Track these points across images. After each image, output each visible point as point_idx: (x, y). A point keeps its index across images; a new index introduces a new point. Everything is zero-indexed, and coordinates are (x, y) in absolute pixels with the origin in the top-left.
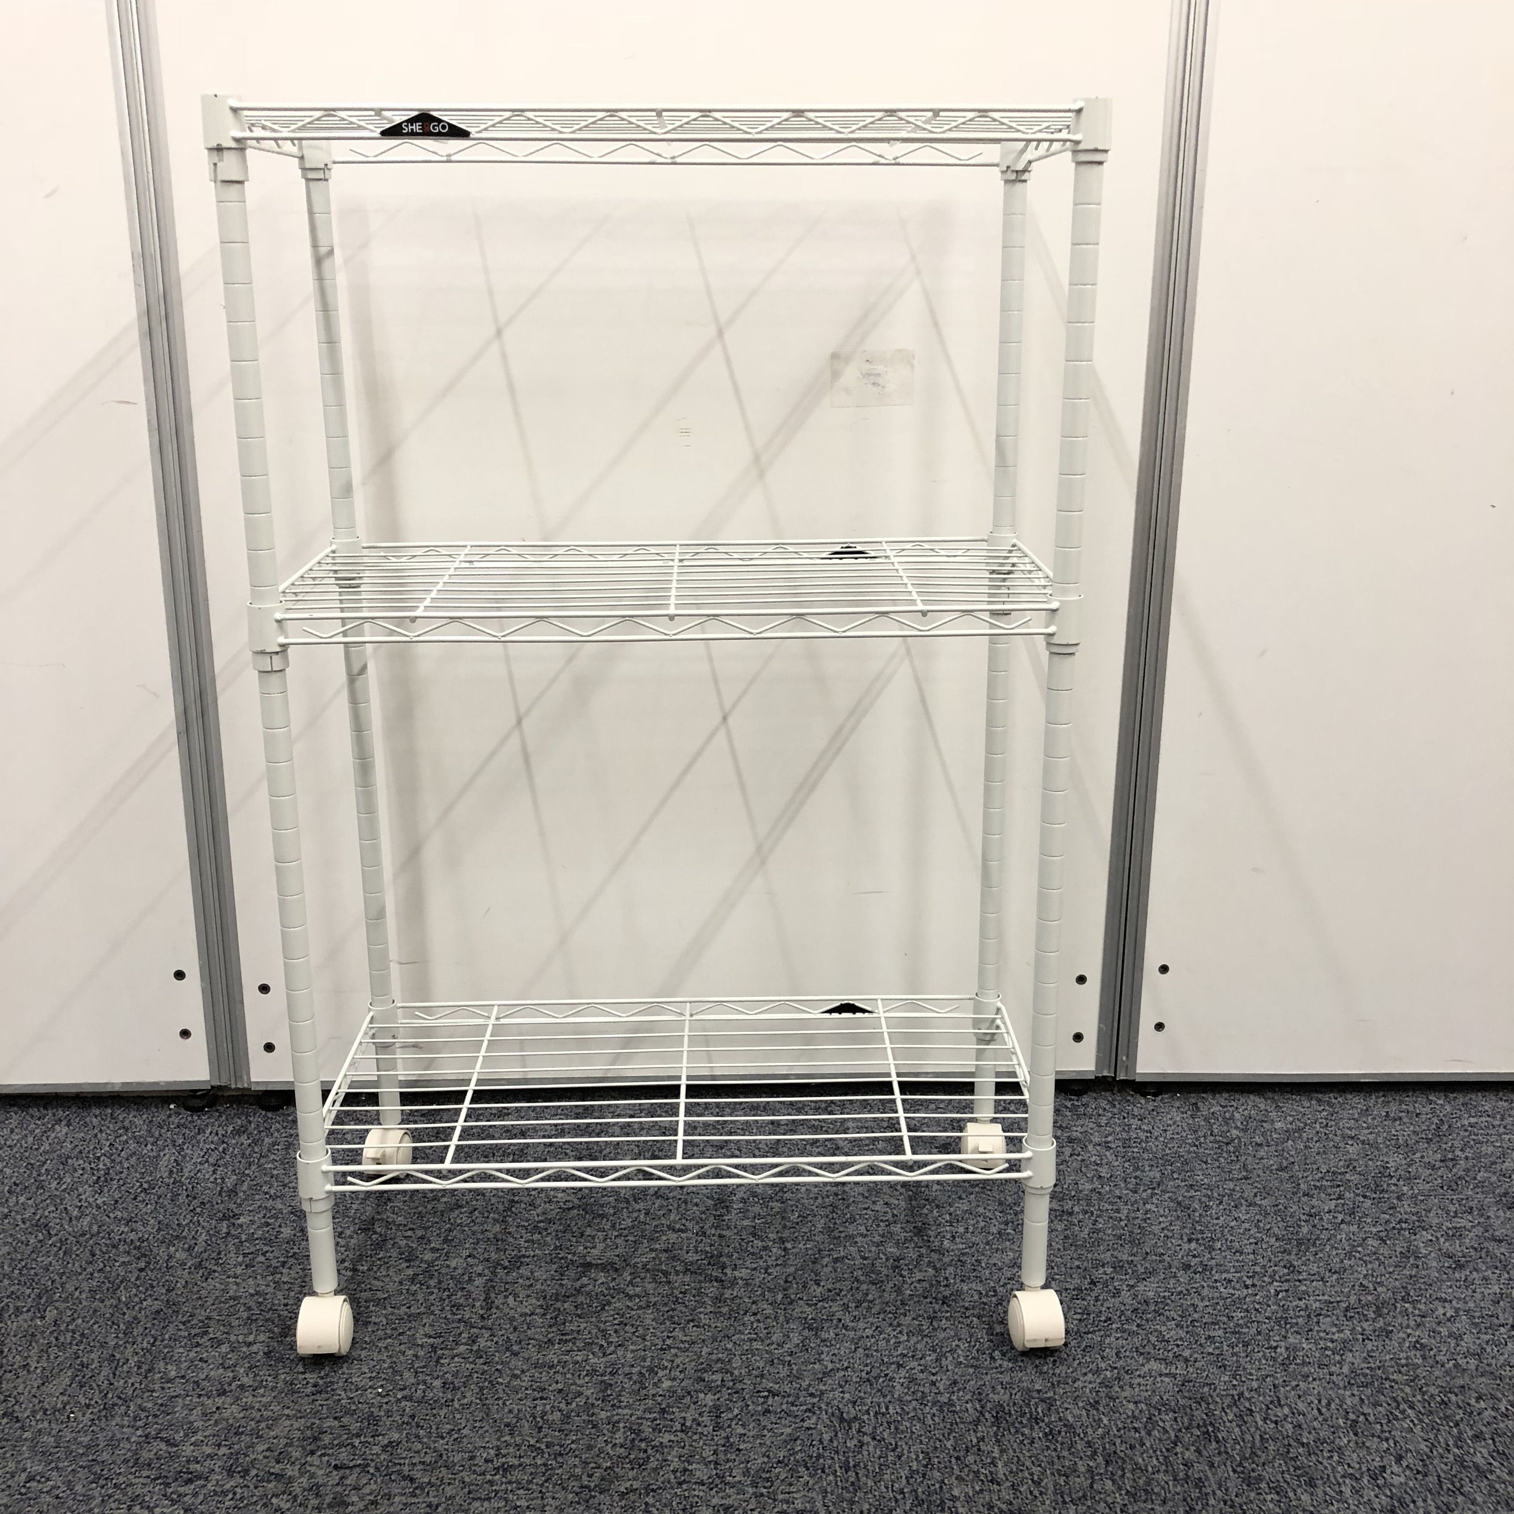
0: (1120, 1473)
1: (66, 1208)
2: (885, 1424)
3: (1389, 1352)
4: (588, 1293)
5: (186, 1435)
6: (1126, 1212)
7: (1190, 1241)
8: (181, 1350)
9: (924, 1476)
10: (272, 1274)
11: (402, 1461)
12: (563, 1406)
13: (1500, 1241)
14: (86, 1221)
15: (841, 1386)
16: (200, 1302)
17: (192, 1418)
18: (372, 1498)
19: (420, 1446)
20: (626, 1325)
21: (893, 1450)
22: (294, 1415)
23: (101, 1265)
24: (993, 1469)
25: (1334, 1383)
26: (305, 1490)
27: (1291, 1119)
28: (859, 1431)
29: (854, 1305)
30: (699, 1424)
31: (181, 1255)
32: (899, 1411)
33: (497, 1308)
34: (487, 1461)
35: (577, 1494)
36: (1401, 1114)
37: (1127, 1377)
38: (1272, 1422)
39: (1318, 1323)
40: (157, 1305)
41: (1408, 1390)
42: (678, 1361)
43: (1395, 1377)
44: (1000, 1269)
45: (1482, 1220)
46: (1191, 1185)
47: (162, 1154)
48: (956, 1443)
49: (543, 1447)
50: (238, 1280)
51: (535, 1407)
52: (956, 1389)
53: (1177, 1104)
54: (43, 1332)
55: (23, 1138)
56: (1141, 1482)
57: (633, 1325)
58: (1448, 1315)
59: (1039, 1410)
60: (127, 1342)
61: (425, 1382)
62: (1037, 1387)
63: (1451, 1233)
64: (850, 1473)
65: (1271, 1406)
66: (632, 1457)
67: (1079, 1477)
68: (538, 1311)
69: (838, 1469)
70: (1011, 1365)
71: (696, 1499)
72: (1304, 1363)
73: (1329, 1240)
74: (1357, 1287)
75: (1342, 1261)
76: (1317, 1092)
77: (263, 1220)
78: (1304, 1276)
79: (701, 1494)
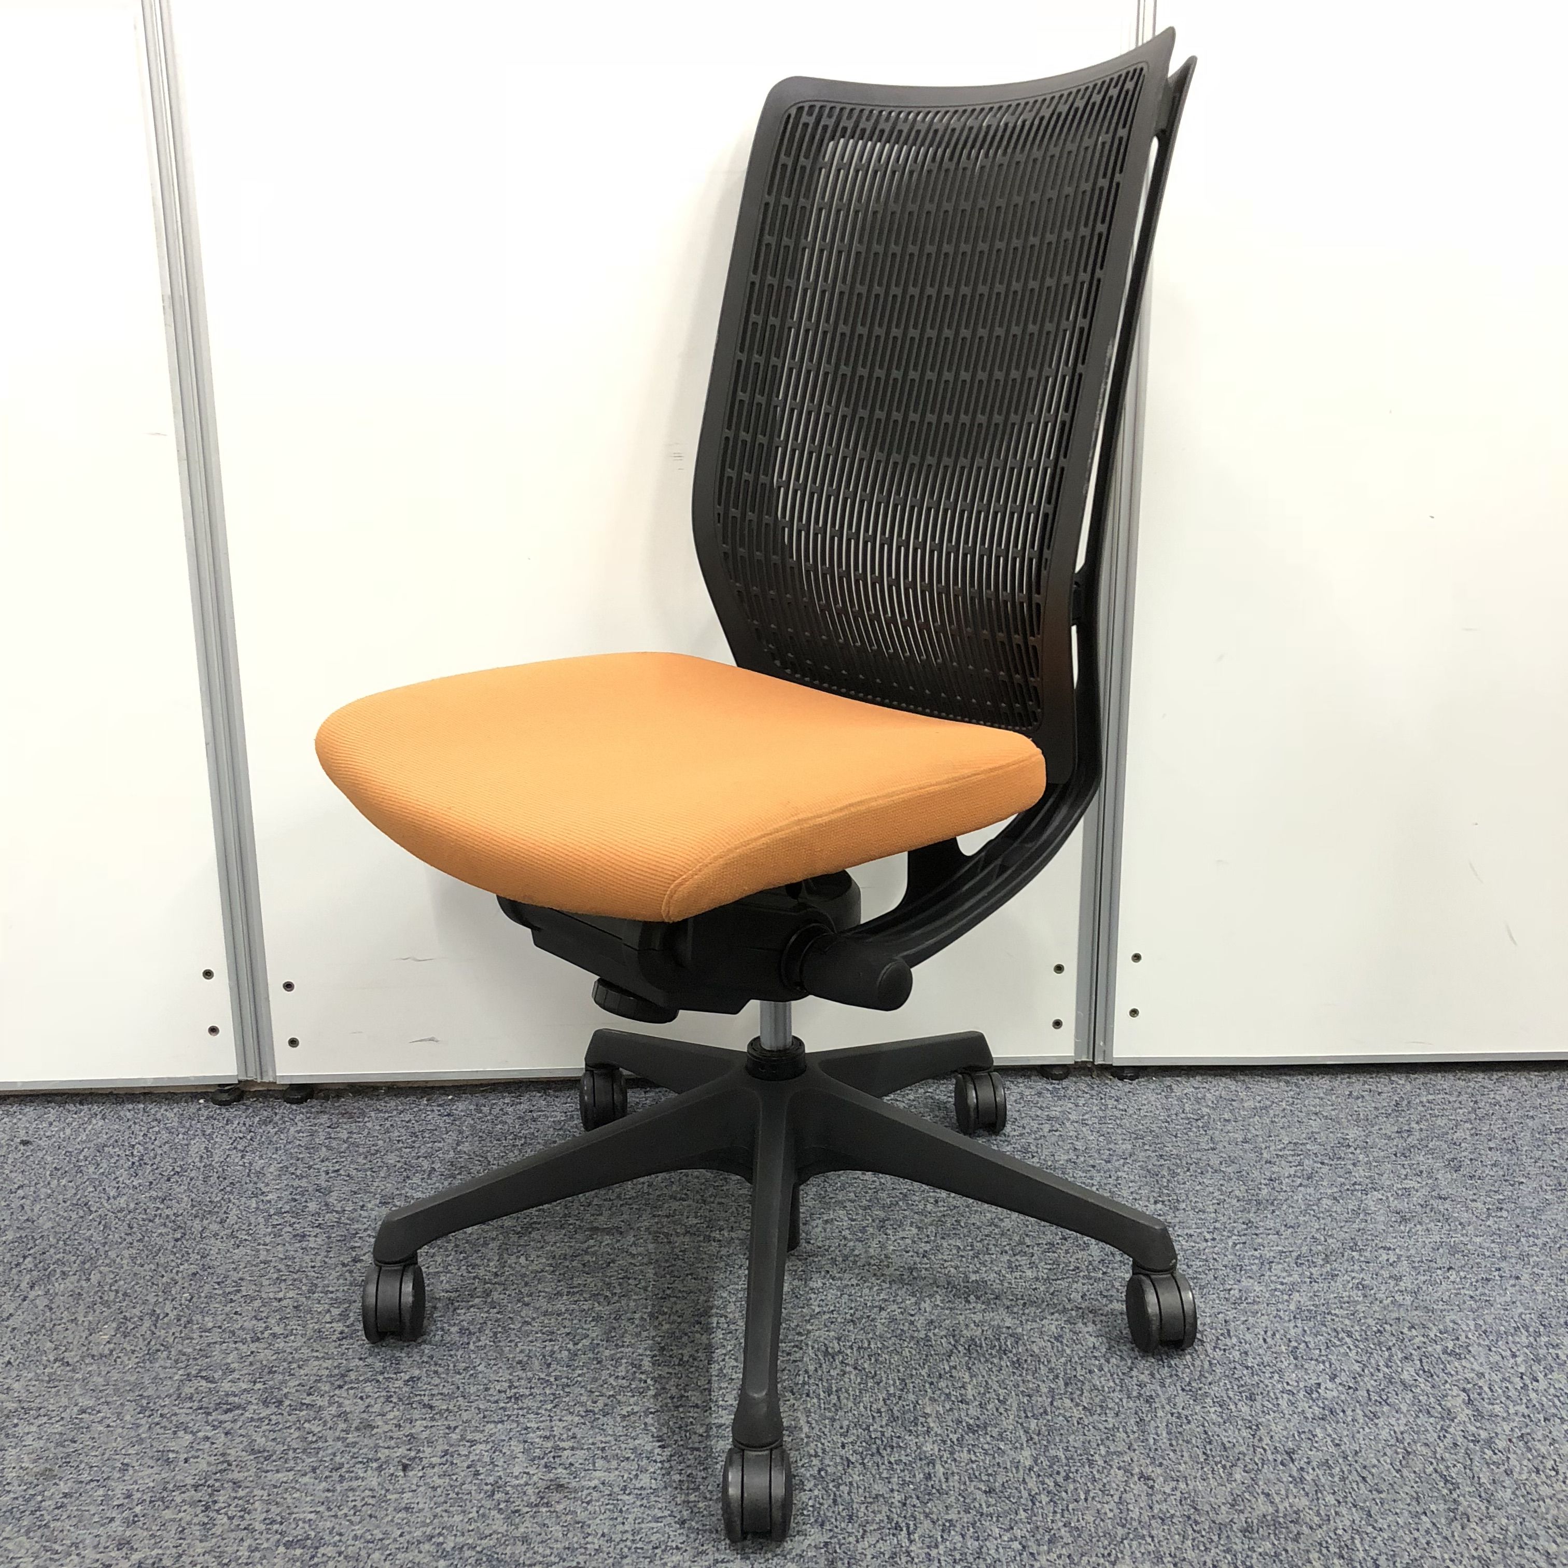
0: (1078, 1392)
1: (104, 1189)
2: (866, 1357)
3: (1333, 1293)
4: (594, 1253)
5: (224, 1373)
6: (1098, 1179)
7: (1156, 1202)
8: (217, 1305)
9: (900, 1398)
10: (300, 1242)
11: (423, 1393)
12: (570, 1346)
13: (1445, 1199)
14: (122, 1201)
15: (826, 1326)
16: (234, 1266)
17: (229, 1361)
18: (395, 1422)
19: (436, 1381)
20: (629, 1279)
21: (873, 1378)
22: (323, 1357)
23: (140, 1236)
24: (963, 1392)
25: (1281, 1318)
26: (334, 1417)
27: (1260, 1098)
28: (842, 1362)
29: (841, 1259)
30: (695, 1359)
31: (215, 1227)
32: (880, 1346)
33: (510, 1266)
34: (500, 1392)
35: (582, 1417)
36: (1363, 1093)
37: (1091, 1315)
38: (1220, 1349)
39: (1270, 1269)
40: (193, 1268)
41: (1347, 1322)
42: (678, 1307)
43: (1337, 1312)
44: (979, 1228)
45: (1430, 1181)
46: (1161, 1156)
47: (192, 1142)
48: (930, 1370)
49: (552, 1379)
50: (268, 1247)
51: (544, 1348)
52: (932, 1327)
53: (1152, 1086)
54: (88, 1292)
55: (60, 1130)
56: (1097, 1400)
57: (635, 1279)
58: (1391, 1261)
59: (1008, 1343)
60: (167, 1299)
61: (442, 1329)
62: (1007, 1324)
63: (1400, 1192)
64: (832, 1397)
65: (1221, 1338)
66: (633, 1386)
67: (1041, 1396)
68: (547, 1268)
69: (822, 1393)
70: (984, 1307)
71: (691, 1420)
72: (1254, 1302)
73: (1286, 1200)
74: (1308, 1239)
75: (1297, 1217)
76: (1286, 1074)
77: (290, 1197)
78: (1261, 1230)
79: (696, 1415)
